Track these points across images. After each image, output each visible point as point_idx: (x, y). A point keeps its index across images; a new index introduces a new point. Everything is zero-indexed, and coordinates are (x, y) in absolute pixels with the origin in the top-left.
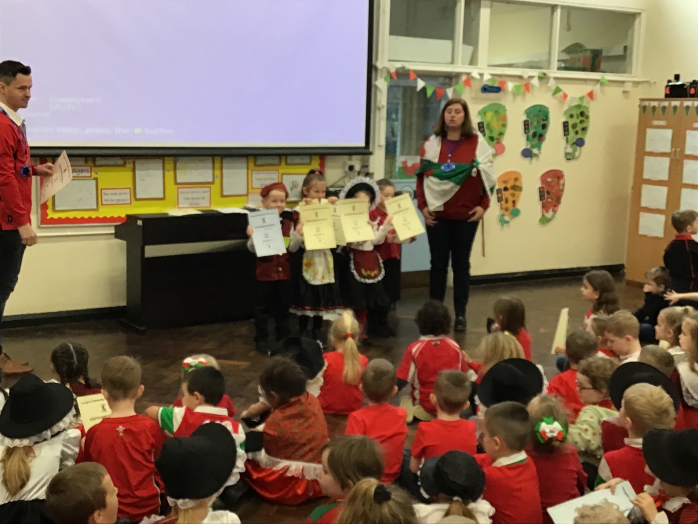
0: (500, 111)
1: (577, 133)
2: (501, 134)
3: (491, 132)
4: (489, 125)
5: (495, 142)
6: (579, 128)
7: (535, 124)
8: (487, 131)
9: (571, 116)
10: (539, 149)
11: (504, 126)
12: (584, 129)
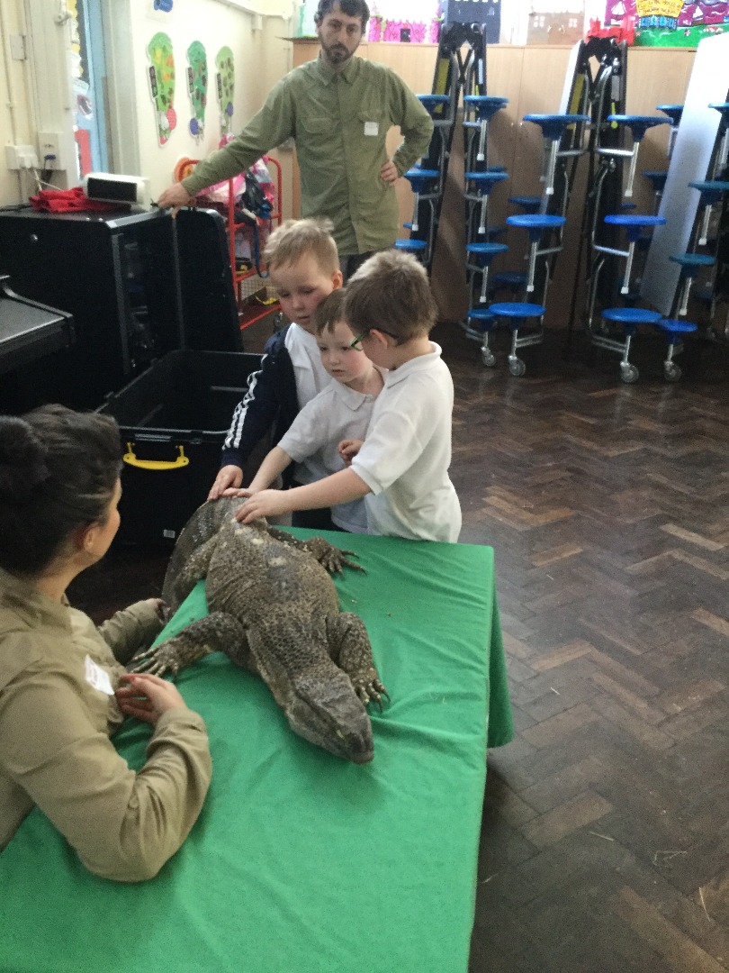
0: (168, 48)
1: (227, 94)
2: (171, 92)
3: (163, 87)
4: (159, 72)
5: (168, 104)
6: (228, 87)
7: (197, 76)
8: (159, 86)
9: (222, 66)
10: (203, 121)
11: (172, 76)
12: (232, 87)
